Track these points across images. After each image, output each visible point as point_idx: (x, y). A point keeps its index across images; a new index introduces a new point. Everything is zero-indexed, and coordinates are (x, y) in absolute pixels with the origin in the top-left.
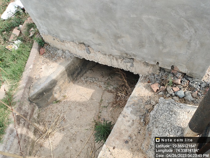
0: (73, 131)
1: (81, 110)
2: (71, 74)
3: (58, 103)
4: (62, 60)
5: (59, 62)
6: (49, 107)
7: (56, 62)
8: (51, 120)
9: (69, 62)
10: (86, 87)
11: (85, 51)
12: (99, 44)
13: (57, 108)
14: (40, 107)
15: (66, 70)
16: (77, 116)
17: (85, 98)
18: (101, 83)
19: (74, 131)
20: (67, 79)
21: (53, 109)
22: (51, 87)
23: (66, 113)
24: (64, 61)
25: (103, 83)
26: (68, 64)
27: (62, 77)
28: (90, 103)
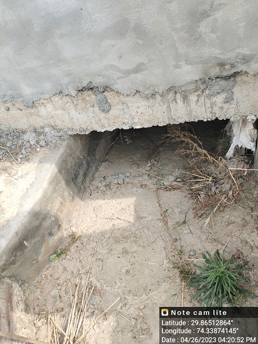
0: (132, 311)
1: (125, 252)
2: (73, 179)
3: (63, 256)
4: (41, 152)
5: (37, 159)
6: (45, 273)
7: (28, 160)
8: (61, 305)
9: (61, 151)
10: (113, 197)
11: (96, 109)
12: (138, 69)
13: (65, 269)
14: (22, 283)
15: (60, 171)
16: (124, 271)
17: (123, 222)
18: (140, 179)
19: (132, 309)
20: (66, 194)
21: (56, 275)
22: (37, 223)
23: (93, 271)
24: (47, 152)
25: (146, 177)
26: (61, 156)
27: (55, 191)
28: (140, 227)
